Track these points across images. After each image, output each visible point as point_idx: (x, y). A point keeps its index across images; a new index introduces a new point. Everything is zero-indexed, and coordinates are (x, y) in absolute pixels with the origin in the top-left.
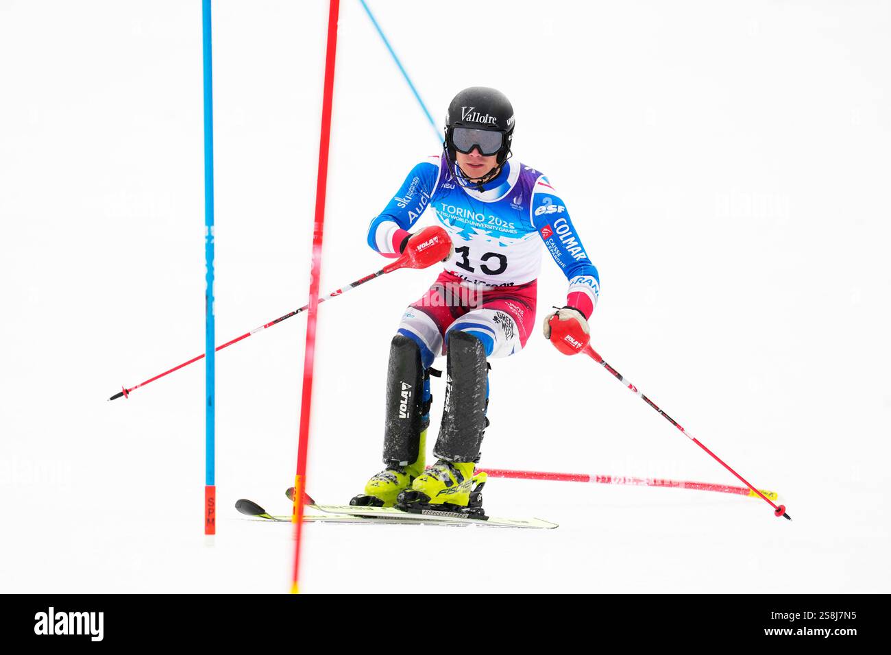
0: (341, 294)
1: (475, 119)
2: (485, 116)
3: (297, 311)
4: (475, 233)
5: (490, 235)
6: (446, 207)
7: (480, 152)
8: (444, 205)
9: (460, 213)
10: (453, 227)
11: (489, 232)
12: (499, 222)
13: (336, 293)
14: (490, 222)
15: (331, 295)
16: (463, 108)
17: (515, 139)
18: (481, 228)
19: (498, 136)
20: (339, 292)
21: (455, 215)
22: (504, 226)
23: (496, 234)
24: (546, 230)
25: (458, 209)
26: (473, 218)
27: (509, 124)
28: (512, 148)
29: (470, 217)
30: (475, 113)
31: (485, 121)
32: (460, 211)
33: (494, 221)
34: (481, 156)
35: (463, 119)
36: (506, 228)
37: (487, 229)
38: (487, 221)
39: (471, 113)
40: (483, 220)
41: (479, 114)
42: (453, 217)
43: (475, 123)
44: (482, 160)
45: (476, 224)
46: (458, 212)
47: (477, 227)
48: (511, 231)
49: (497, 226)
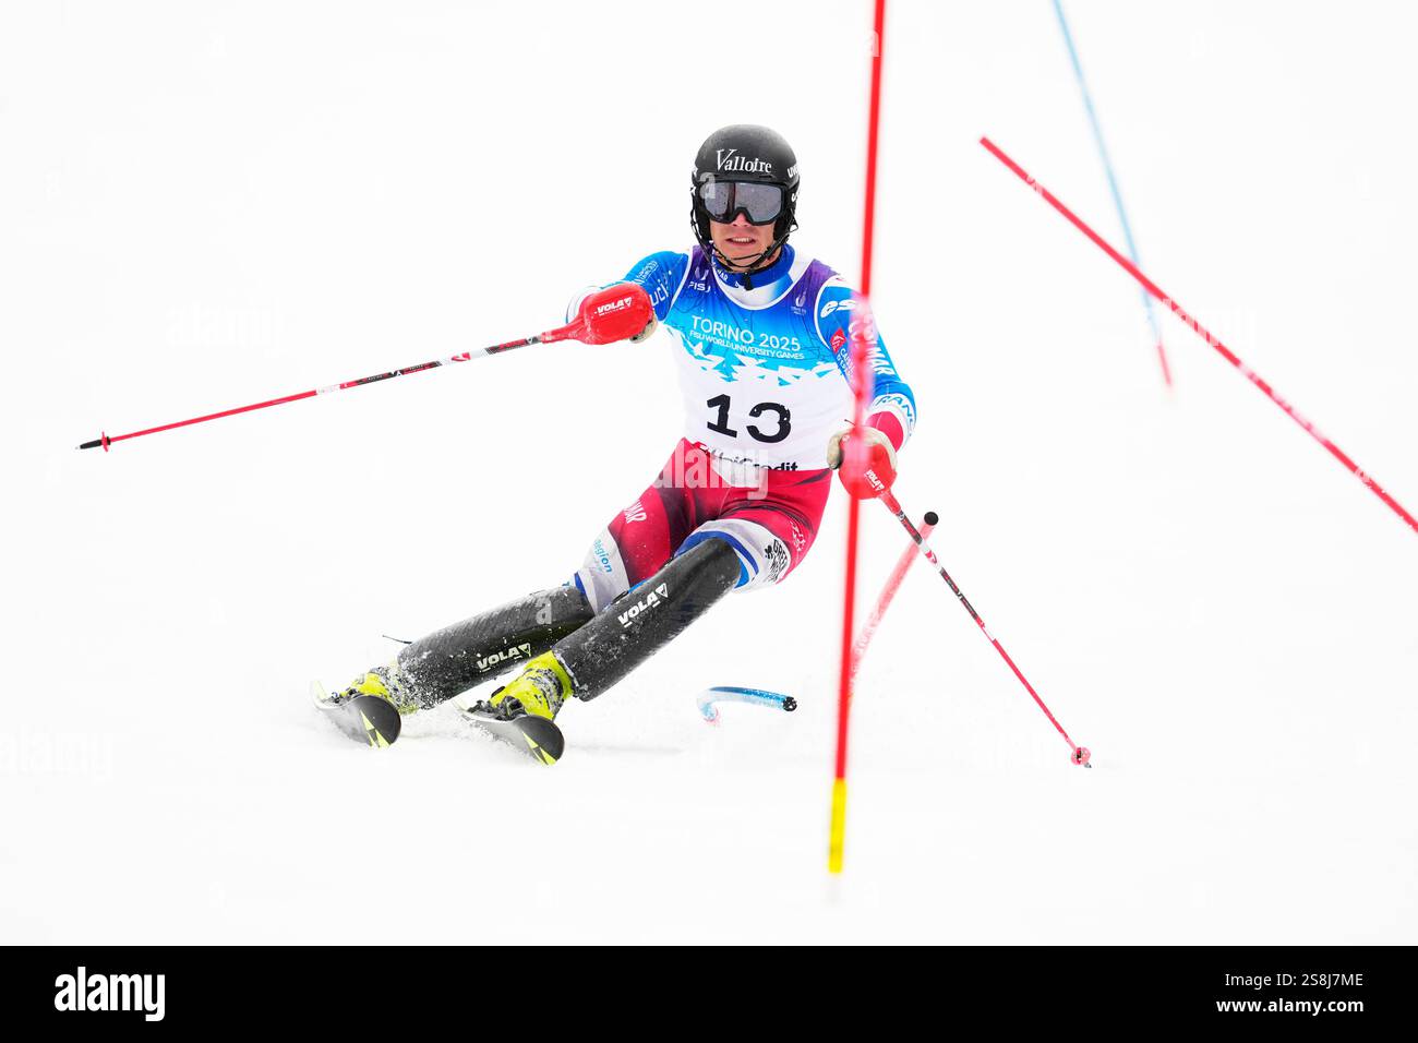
0: (468, 361)
1: (739, 167)
2: (754, 161)
3: (396, 373)
4: (741, 364)
5: (763, 365)
6: (699, 321)
7: (748, 219)
8: (696, 318)
9: (719, 330)
10: (708, 357)
11: (761, 361)
12: (775, 343)
13: (461, 358)
14: (761, 345)
15: (453, 359)
16: (719, 152)
17: (802, 200)
18: (749, 355)
19: (775, 194)
20: (467, 356)
21: (710, 334)
22: (783, 348)
23: (772, 363)
24: (837, 337)
25: (716, 323)
26: (736, 338)
27: (791, 176)
28: (797, 216)
29: (732, 338)
30: (737, 158)
31: (754, 169)
32: (718, 326)
33: (768, 342)
34: (749, 225)
35: (719, 167)
36: (787, 352)
37: (758, 356)
38: (758, 341)
39: (732, 157)
40: (751, 342)
41: (744, 158)
42: (710, 339)
43: (738, 172)
44: (751, 230)
45: (743, 348)
46: (715, 329)
47: (743, 354)
48: (795, 356)
49: (770, 348)
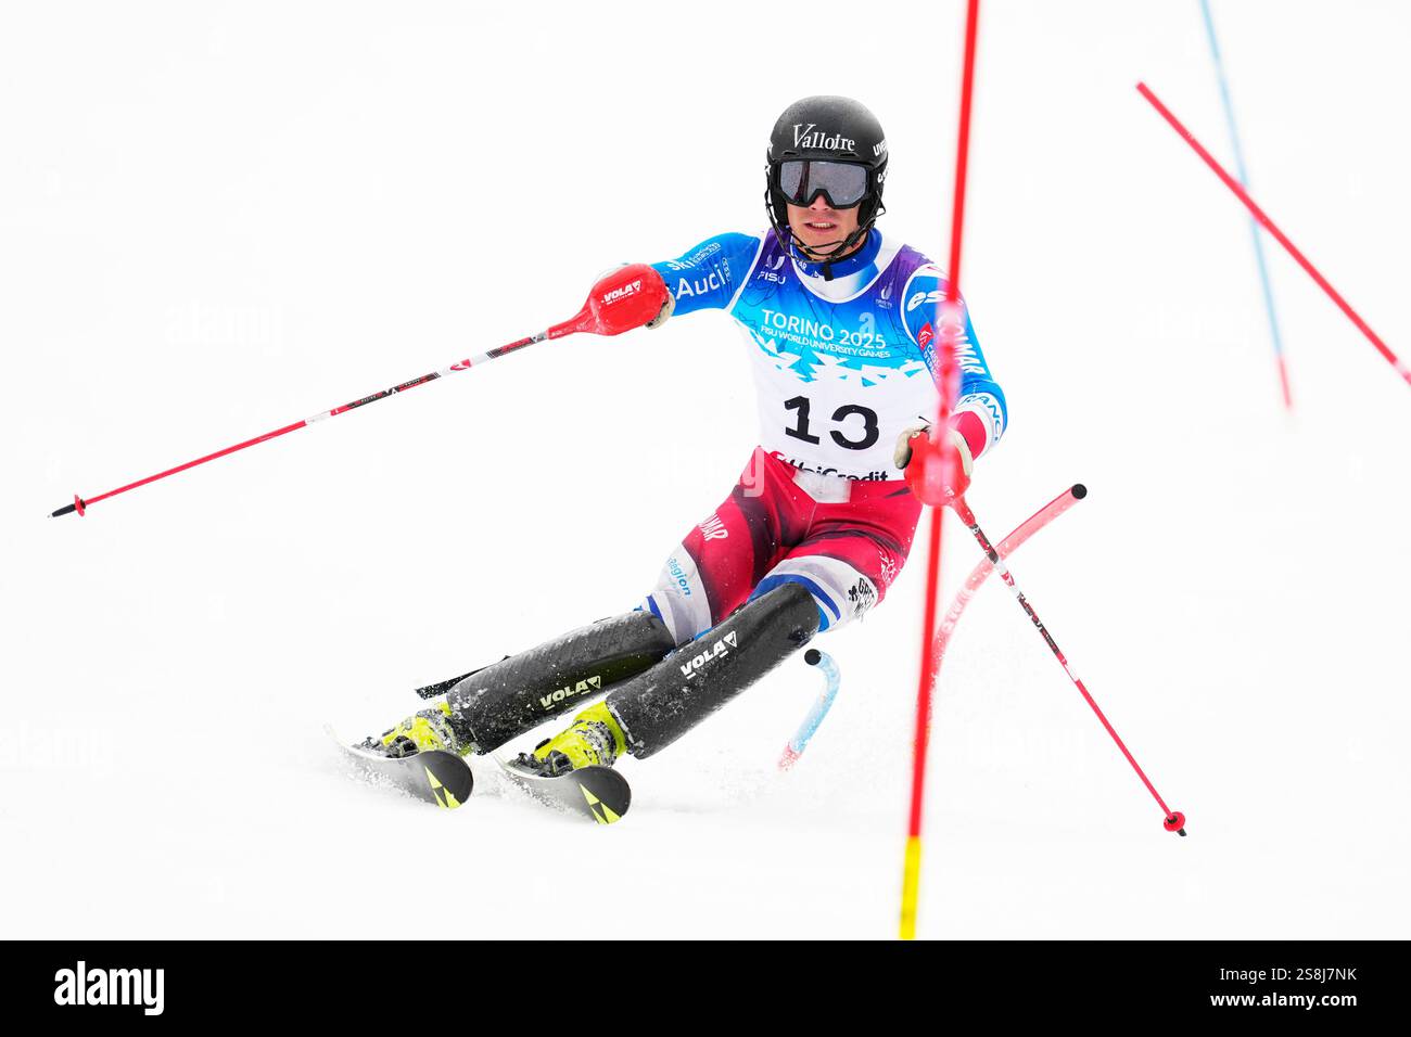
1: (818, 144)
2: (835, 137)
4: (820, 363)
5: (844, 365)
6: (771, 316)
7: (829, 202)
8: (768, 312)
9: (795, 326)
10: (782, 355)
11: (842, 360)
12: (857, 340)
14: (842, 342)
16: (796, 127)
18: (829, 352)
19: (858, 174)
21: (784, 330)
22: (866, 345)
23: (854, 362)
24: (925, 332)
25: (791, 318)
26: (815, 334)
27: (877, 154)
29: (810, 333)
30: (817, 134)
31: (835, 146)
32: (794, 321)
33: (849, 340)
34: (830, 209)
35: (796, 144)
36: (870, 350)
37: (838, 355)
38: (838, 338)
39: (811, 133)
40: (831, 338)
41: (823, 135)
42: (783, 335)
43: (817, 149)
44: (833, 215)
45: (822, 345)
46: (790, 324)
47: (822, 351)
48: (880, 354)
49: (852, 345)
